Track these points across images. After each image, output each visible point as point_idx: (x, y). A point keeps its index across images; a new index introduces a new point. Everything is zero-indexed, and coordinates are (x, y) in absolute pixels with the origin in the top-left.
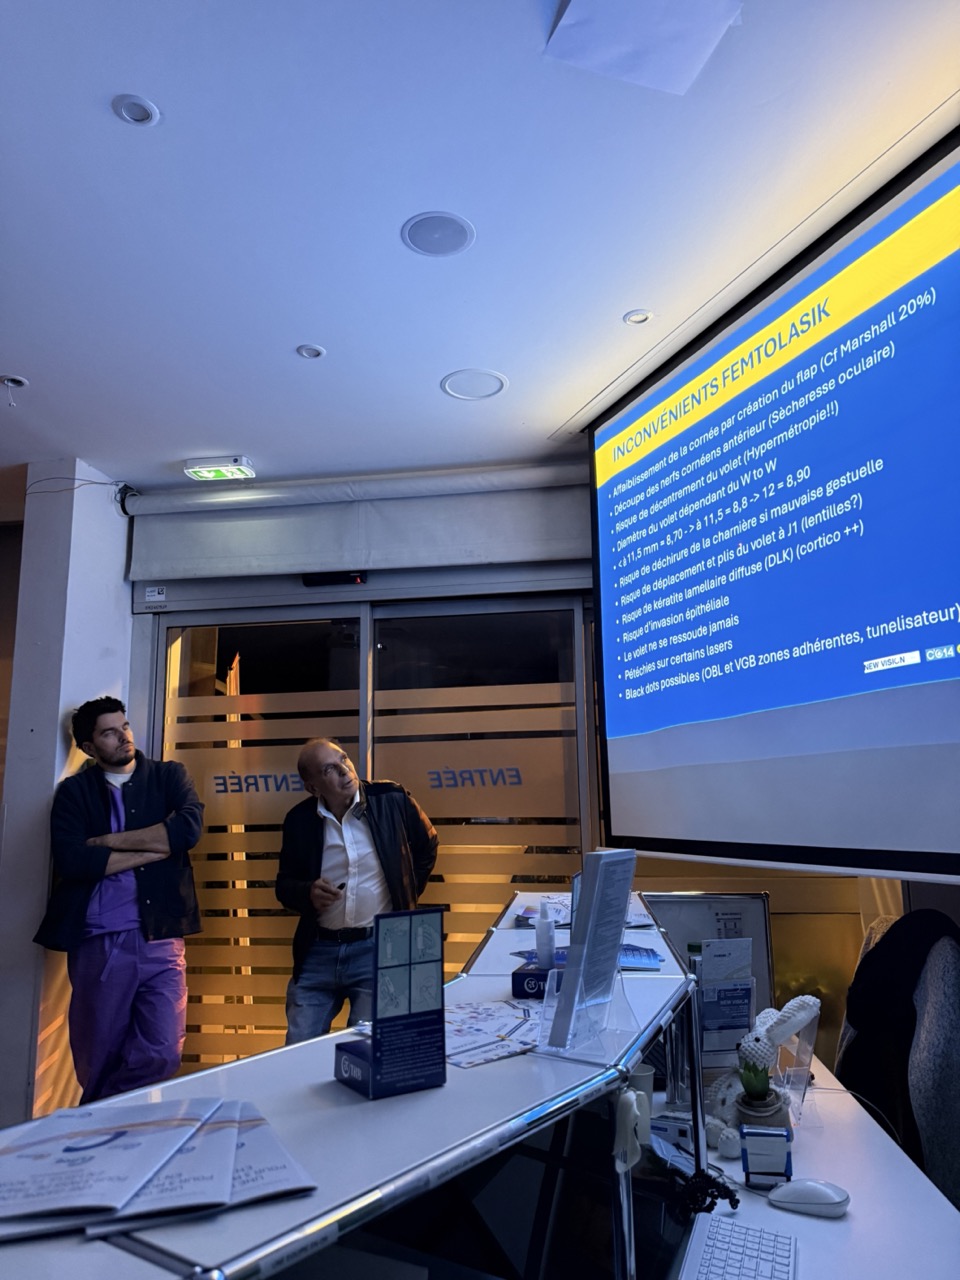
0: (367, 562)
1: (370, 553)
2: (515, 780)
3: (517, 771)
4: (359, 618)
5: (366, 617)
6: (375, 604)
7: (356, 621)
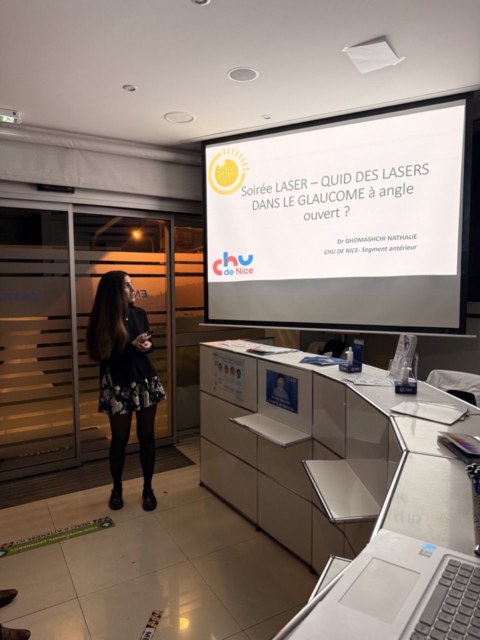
0: (79, 183)
1: (80, 179)
2: (145, 295)
3: (145, 291)
4: (67, 212)
5: (71, 211)
6: (75, 205)
7: (65, 213)
